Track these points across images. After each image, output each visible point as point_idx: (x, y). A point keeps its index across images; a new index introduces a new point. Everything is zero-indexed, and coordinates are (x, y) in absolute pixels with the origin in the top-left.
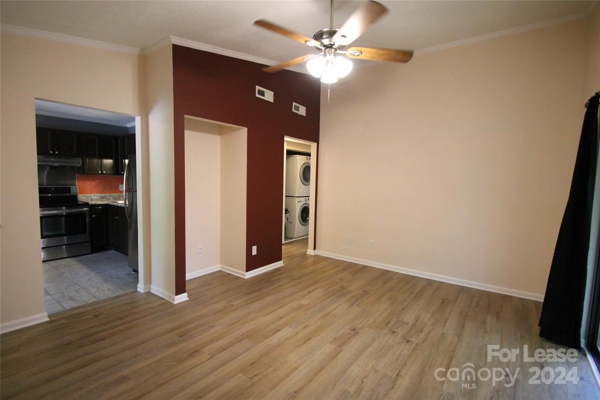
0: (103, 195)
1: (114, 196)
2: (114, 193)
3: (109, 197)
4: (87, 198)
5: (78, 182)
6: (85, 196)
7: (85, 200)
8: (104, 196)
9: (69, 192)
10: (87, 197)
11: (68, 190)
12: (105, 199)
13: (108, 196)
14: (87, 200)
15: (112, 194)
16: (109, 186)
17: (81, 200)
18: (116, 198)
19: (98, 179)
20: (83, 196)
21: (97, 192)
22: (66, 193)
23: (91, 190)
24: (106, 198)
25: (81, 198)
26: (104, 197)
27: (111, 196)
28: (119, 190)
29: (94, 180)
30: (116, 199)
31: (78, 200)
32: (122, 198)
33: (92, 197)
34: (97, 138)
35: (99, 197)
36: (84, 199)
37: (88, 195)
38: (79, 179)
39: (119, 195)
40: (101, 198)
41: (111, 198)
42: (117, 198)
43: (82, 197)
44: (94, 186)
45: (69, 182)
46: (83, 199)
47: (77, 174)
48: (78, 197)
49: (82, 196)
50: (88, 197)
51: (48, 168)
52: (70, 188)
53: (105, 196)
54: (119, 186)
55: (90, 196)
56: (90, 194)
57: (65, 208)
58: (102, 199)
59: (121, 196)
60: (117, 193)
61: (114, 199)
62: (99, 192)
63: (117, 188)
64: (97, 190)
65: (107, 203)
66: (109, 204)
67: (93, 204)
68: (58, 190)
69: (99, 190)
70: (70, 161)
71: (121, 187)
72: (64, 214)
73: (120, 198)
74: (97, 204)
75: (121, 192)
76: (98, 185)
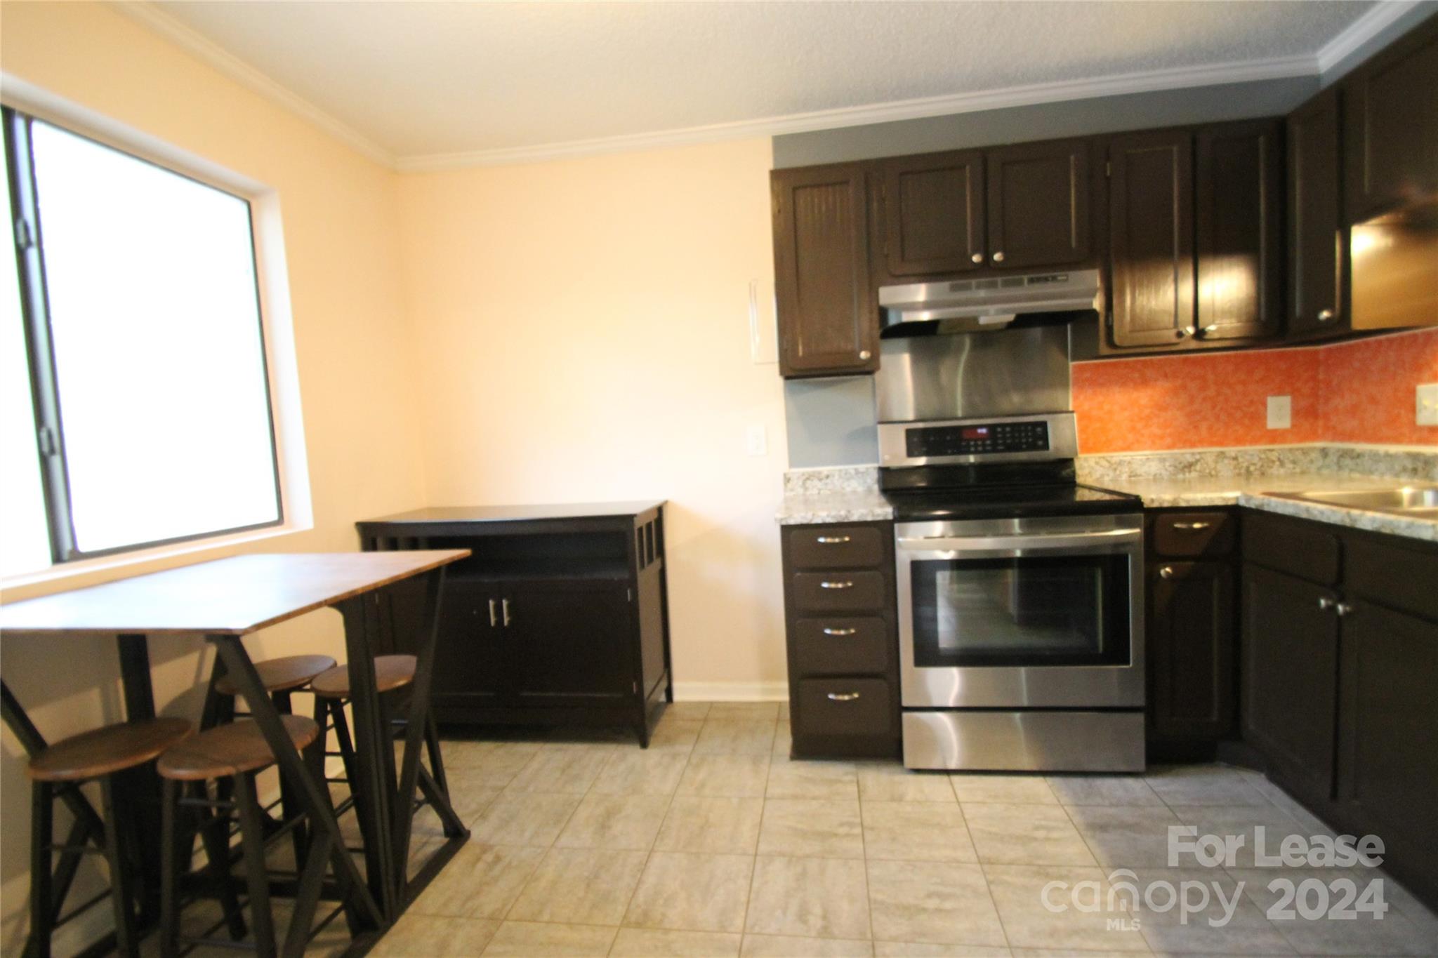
0: (1187, 454)
1: (1240, 460)
2: (1239, 441)
3: (1216, 462)
4: (1115, 470)
5: (1075, 398)
6: (1104, 463)
7: (1107, 479)
8: (1191, 459)
9: (1040, 443)
10: (1115, 467)
11: (1036, 434)
12: (1194, 474)
13: (1210, 459)
14: (1114, 480)
15: (1231, 450)
16: (1214, 407)
17: (1089, 481)
18: (1248, 468)
19: (1166, 376)
20: (1097, 463)
21: (1155, 442)
22: (1033, 447)
23: (1133, 429)
24: (1198, 467)
25: (1086, 471)
26: (1190, 466)
27: (1225, 457)
28: (1264, 425)
29: (1145, 382)
30: (1248, 473)
31: (1079, 480)
32: (1282, 470)
33: (1135, 466)
34: (1175, 149)
35: (1167, 464)
36: (1102, 476)
37: (1118, 456)
38: (1081, 384)
39: (1265, 451)
40: (1175, 467)
41: (1225, 469)
42: (1252, 468)
43: (1092, 468)
44: (1147, 411)
45: (1041, 400)
46: (1097, 475)
47: (1074, 359)
48: (1078, 464)
49: (1092, 462)
50: (1120, 463)
51: (967, 342)
52: (1044, 425)
53: (1197, 461)
54: (1264, 405)
55: (1128, 459)
56: (1128, 448)
57: (1021, 526)
58: (1181, 476)
59: (1274, 456)
60: (1255, 441)
61: (1239, 475)
62: (1168, 441)
63: (1258, 417)
64: (1157, 431)
65: (1237, 498)
66: (1252, 505)
67: (1166, 505)
68: (1000, 436)
69: (1168, 431)
70: (1050, 288)
71: (1279, 411)
72: (1018, 554)
73: (1271, 467)
74: (1183, 504)
75: (1275, 436)
76: (1162, 408)
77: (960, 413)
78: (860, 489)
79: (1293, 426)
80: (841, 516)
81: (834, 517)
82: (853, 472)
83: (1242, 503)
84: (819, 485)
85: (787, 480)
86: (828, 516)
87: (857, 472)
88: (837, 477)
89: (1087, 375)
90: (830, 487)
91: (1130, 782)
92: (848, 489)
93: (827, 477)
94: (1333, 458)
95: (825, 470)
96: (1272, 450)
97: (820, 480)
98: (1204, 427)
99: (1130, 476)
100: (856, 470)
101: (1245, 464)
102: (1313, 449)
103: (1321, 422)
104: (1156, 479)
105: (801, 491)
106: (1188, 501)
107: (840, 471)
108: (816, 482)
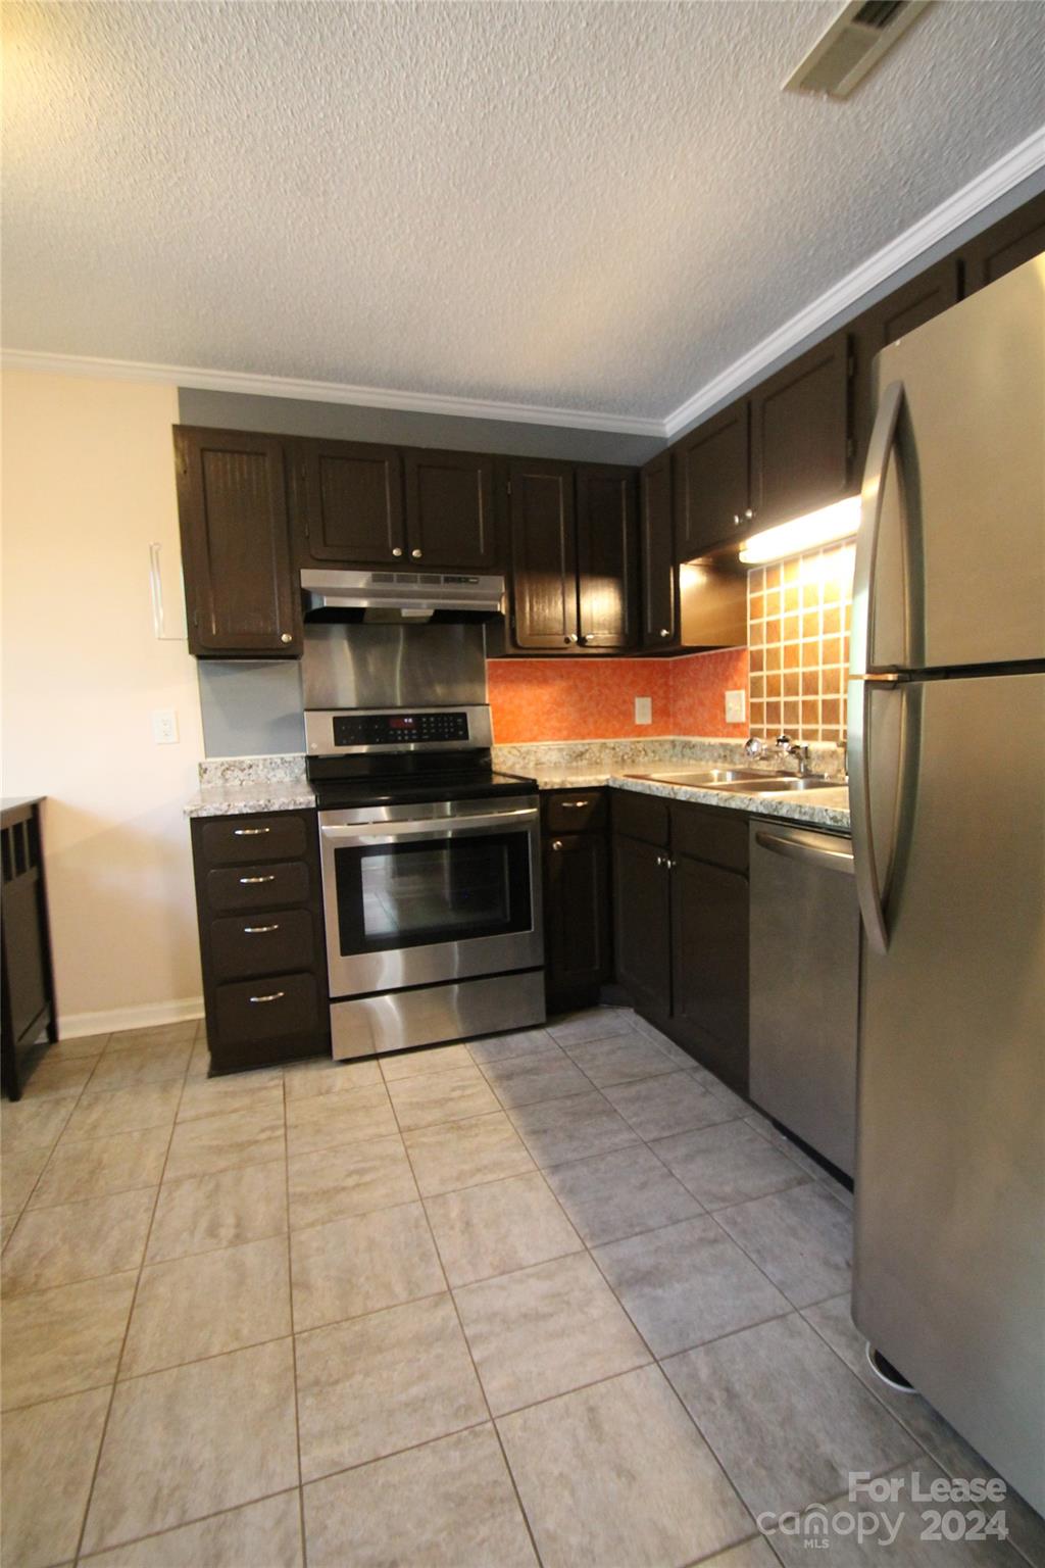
0: (579, 744)
1: (618, 750)
2: (616, 734)
3: (600, 752)
4: (524, 758)
5: (491, 692)
6: (515, 752)
7: (518, 766)
8: (582, 749)
9: (461, 733)
10: (524, 756)
11: (457, 725)
12: (585, 762)
13: (595, 748)
14: (524, 767)
15: (611, 742)
16: (598, 704)
17: (504, 769)
18: (623, 756)
19: (562, 676)
20: (510, 753)
21: (556, 734)
22: (454, 737)
23: (538, 722)
24: (587, 756)
25: (502, 759)
26: (581, 755)
27: (607, 747)
28: (634, 722)
29: (544, 681)
30: (623, 760)
31: (495, 768)
32: (646, 758)
33: (539, 755)
34: (561, 479)
35: (565, 753)
36: (514, 764)
37: (526, 746)
38: (497, 679)
39: (634, 743)
40: (571, 756)
41: (606, 757)
42: (626, 757)
43: (506, 757)
44: (548, 706)
45: (462, 692)
46: (509, 763)
47: (488, 657)
48: (493, 753)
49: (505, 752)
50: (528, 753)
51: (401, 631)
52: (464, 716)
53: (587, 750)
54: (633, 704)
55: (534, 749)
56: (534, 739)
57: (452, 808)
58: (574, 764)
59: (640, 747)
60: (627, 735)
61: (617, 762)
62: (565, 733)
63: (629, 715)
64: (557, 725)
65: (607, 780)
66: (617, 785)
67: (556, 787)
68: (425, 725)
69: (564, 725)
70: (463, 589)
71: (643, 711)
72: (450, 835)
73: (638, 756)
74: (569, 786)
75: (641, 731)
76: (560, 704)
77: (399, 703)
78: (287, 779)
79: (653, 722)
80: (260, 806)
81: (250, 807)
82: (279, 761)
83: (611, 784)
84: (241, 775)
85: (203, 771)
86: (245, 806)
87: (283, 761)
88: (261, 767)
89: (500, 671)
90: (253, 777)
91: (534, 1034)
92: (274, 780)
93: (251, 767)
94: (678, 749)
95: (247, 759)
96: (638, 742)
97: (243, 770)
98: (591, 720)
99: (536, 764)
100: (282, 759)
101: (621, 754)
102: (666, 741)
103: (671, 720)
104: (556, 766)
105: (220, 782)
106: (572, 783)
107: (265, 760)
108: (237, 773)
